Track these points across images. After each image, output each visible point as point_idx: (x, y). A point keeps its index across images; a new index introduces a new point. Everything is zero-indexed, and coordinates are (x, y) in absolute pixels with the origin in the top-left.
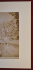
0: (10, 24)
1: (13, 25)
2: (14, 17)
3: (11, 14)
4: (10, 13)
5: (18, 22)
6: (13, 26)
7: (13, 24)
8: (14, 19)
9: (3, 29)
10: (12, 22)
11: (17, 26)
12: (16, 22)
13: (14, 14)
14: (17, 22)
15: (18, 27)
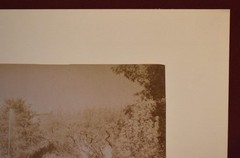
0: (121, 125)
1: (137, 129)
2: (142, 88)
3: (128, 71)
4: (121, 66)
5: (160, 112)
6: (136, 134)
7: (136, 123)
8: (139, 97)
9: (84, 148)
10: (129, 111)
11: (156, 134)
12: (149, 115)
13: (141, 71)
14: (154, 114)
15: (162, 139)
